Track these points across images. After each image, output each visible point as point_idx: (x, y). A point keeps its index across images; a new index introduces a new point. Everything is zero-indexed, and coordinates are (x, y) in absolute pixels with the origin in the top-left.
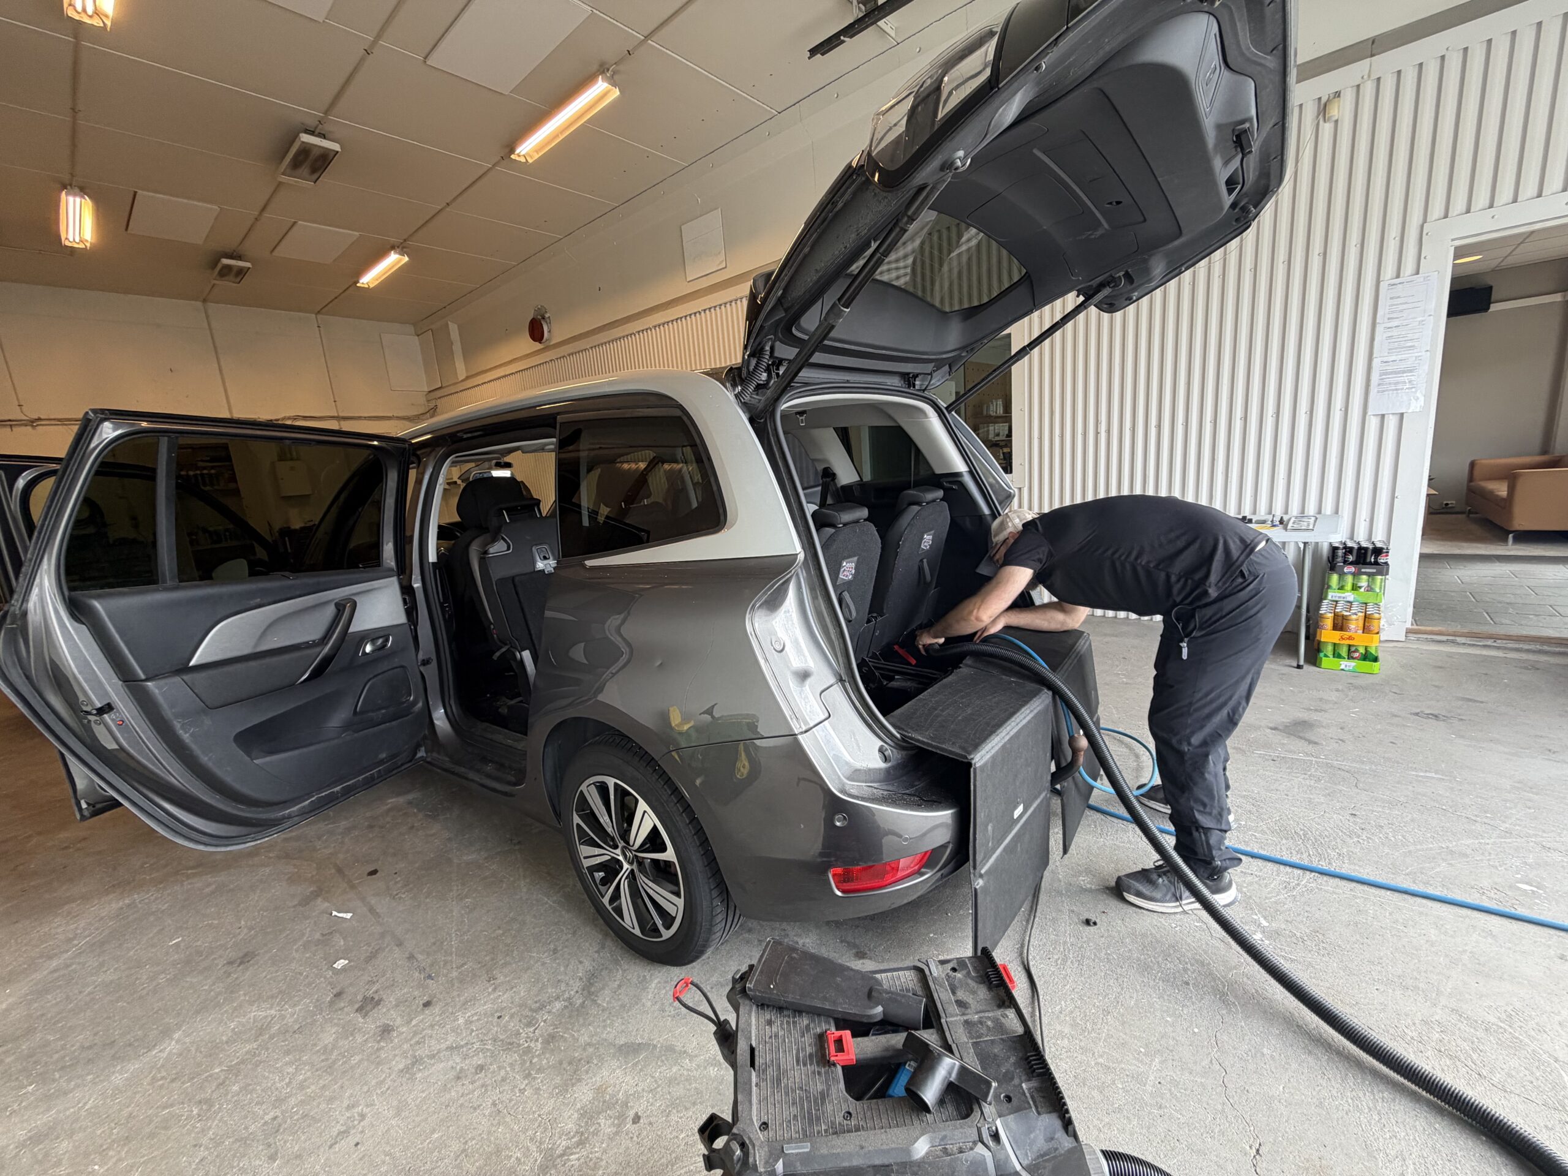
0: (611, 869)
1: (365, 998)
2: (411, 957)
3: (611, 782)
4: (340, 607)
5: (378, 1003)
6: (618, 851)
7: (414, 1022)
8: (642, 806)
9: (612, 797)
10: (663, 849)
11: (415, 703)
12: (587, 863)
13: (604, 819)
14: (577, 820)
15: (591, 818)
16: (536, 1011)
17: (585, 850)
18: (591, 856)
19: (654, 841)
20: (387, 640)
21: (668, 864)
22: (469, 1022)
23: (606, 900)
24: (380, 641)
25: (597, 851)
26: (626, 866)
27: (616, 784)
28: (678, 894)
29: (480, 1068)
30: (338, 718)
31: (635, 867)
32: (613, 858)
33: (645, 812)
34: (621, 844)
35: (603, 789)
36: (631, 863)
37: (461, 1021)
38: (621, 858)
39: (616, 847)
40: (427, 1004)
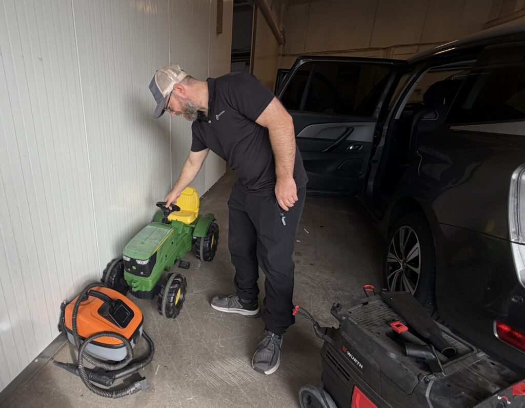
0: (396, 266)
1: (298, 252)
2: (316, 252)
3: (411, 230)
4: (348, 129)
5: (301, 255)
6: (402, 261)
7: (306, 265)
8: (418, 245)
9: (408, 237)
10: (417, 266)
11: (361, 175)
12: (389, 260)
13: (401, 244)
14: (393, 241)
15: (397, 243)
16: (339, 289)
17: (390, 255)
18: (392, 258)
19: (415, 262)
20: (360, 147)
21: (416, 274)
22: (319, 276)
23: (388, 278)
24: (357, 147)
25: (394, 257)
26: (401, 268)
27: (412, 232)
28: (414, 289)
29: (313, 287)
30: (331, 168)
31: (404, 270)
32: (398, 262)
33: (417, 248)
34: (404, 259)
35: (407, 231)
36: (403, 268)
37: (317, 274)
38: (401, 264)
39: (401, 259)
40: (311, 264)
